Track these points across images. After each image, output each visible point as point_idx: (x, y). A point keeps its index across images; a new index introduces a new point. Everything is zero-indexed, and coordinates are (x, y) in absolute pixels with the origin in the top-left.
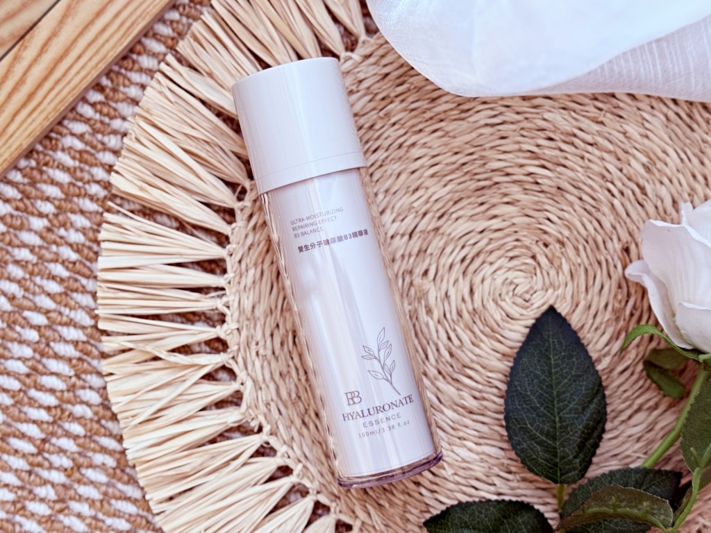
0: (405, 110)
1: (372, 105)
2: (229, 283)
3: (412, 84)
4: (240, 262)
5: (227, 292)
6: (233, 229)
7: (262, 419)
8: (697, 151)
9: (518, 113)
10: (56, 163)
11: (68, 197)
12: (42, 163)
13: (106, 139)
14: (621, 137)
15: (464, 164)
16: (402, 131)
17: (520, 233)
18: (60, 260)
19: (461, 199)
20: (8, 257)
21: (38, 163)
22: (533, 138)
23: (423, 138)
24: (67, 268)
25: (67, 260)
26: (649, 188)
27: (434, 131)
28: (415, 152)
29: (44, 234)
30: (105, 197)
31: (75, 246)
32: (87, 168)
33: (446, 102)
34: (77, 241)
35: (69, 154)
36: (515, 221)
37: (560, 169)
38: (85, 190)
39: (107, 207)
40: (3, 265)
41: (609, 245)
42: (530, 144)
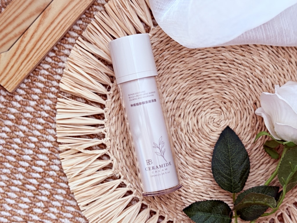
0: (169, 54)
1: (157, 53)
2: (106, 122)
3: (171, 44)
4: (109, 114)
5: (105, 126)
6: (106, 102)
7: (120, 173)
8: (280, 65)
9: (212, 53)
10: (38, 80)
11: (44, 93)
12: (33, 80)
13: (57, 70)
14: (252, 61)
15: (193, 74)
16: (169, 62)
17: (215, 99)
18: (42, 117)
19: (192, 87)
20: (22, 117)
21: (32, 80)
22: (218, 63)
23: (176, 65)
24: (44, 120)
25: (44, 117)
26: (263, 80)
27: (181, 62)
28: (174, 70)
29: (35, 107)
30: (57, 92)
31: (47, 111)
32: (50, 81)
33: (185, 50)
34: (48, 109)
35: (43, 76)
36: (213, 94)
37: (229, 74)
38: (50, 90)
39: (58, 96)
40: (20, 120)
41: (249, 102)
42: (217, 65)
